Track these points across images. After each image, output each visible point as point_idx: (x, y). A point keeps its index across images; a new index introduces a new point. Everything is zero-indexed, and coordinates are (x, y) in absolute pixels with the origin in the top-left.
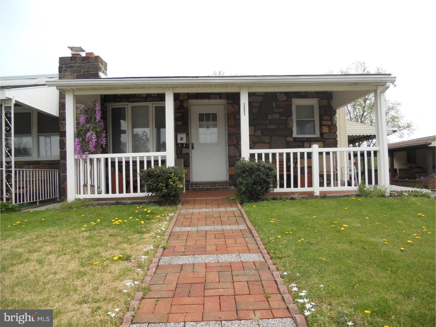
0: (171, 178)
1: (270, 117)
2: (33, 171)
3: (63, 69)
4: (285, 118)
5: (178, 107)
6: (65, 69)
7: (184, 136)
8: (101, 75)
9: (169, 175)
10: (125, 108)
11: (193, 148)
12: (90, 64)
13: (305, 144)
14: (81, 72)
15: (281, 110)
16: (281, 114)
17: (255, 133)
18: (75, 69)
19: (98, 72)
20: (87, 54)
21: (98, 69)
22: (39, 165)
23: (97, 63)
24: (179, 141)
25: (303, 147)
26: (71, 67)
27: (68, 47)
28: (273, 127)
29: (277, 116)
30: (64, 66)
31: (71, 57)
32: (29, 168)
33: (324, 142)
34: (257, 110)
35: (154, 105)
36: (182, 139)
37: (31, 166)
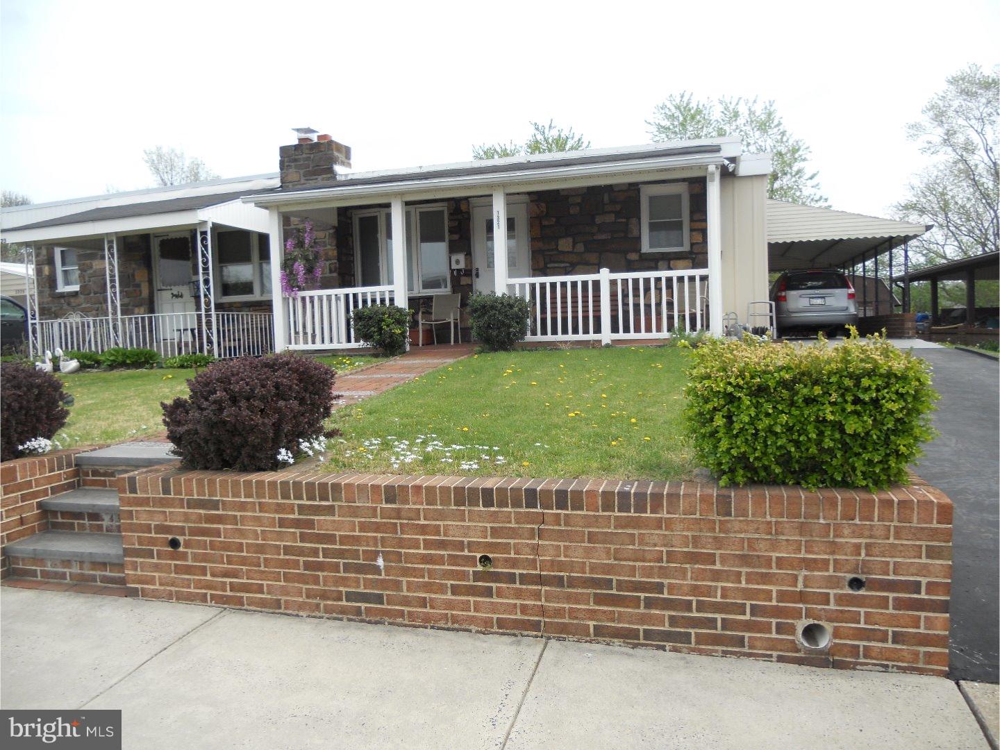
0: (384, 321)
1: (598, 220)
2: (252, 316)
3: (286, 164)
4: (624, 220)
5: (452, 212)
6: (288, 164)
7: (461, 257)
8: (338, 169)
9: (381, 316)
10: (376, 217)
11: (477, 276)
12: (321, 153)
13: (660, 264)
14: (309, 168)
15: (618, 207)
16: (618, 214)
17: (573, 248)
18: (302, 162)
19: (332, 165)
20: (319, 137)
21: (332, 160)
22: (261, 306)
23: (330, 152)
24: (454, 266)
25: (656, 268)
26: (296, 160)
27: (293, 129)
28: (603, 237)
29: (610, 218)
30: (286, 159)
31: (295, 146)
32: (250, 311)
33: (693, 260)
34: (578, 208)
35: (418, 210)
36: (458, 262)
37: (251, 309)
